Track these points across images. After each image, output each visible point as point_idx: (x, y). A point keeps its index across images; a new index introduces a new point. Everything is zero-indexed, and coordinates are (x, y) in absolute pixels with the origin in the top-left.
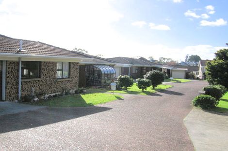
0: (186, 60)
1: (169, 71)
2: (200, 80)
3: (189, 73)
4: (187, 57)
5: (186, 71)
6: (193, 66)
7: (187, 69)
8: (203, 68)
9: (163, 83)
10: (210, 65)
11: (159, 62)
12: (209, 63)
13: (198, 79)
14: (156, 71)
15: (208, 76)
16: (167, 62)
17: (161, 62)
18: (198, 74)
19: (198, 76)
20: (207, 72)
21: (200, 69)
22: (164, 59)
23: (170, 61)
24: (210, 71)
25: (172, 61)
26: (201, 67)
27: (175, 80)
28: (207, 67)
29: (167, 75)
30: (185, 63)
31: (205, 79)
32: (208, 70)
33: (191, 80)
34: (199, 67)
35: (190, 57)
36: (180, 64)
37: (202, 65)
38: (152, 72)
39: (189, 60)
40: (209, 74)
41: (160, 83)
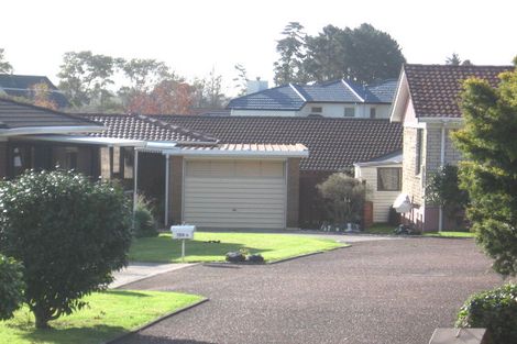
0: (284, 74)
1: (152, 172)
2: (412, 230)
3: (323, 176)
4: (288, 45)
5: (292, 161)
6: (348, 122)
7: (299, 149)
8: (435, 133)
9: (122, 277)
10: (492, 113)
11: (57, 97)
12: (486, 96)
13: (394, 222)
14: (54, 178)
15: (479, 202)
16: (129, 95)
17: (83, 98)
18: (389, 181)
19: (398, 202)
20: (470, 169)
21: (409, 142)
22: (102, 65)
23: (152, 81)
24: (498, 158)
25: (170, 86)
26: (412, 123)
27: (215, 248)
28: (466, 125)
29: (138, 203)
30: (274, 96)
31: (461, 224)
32: (479, 154)
33: (338, 241)
34: (398, 127)
35: (310, 42)
36: (240, 102)
37: (420, 113)
38: (24, 184)
39: (309, 67)
40: (488, 182)
41: (94, 277)
